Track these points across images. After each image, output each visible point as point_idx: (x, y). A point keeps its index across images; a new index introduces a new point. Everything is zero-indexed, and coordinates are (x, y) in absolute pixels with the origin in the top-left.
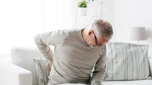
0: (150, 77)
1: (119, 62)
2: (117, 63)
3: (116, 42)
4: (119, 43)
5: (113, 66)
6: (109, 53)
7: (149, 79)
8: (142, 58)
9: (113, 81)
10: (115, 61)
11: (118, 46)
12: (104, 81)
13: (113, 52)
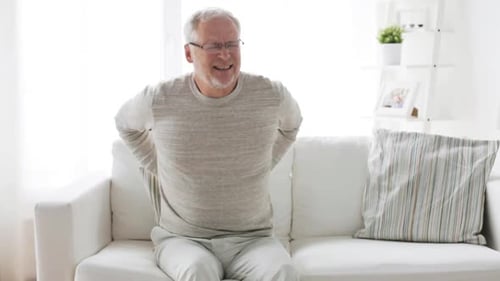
0: (481, 237)
1: (394, 187)
2: (389, 189)
3: (400, 131)
4: (409, 135)
5: (379, 197)
6: (374, 163)
7: (479, 244)
8: (465, 178)
9: (374, 239)
10: (385, 183)
11: (403, 144)
12: (353, 237)
13: (385, 159)
